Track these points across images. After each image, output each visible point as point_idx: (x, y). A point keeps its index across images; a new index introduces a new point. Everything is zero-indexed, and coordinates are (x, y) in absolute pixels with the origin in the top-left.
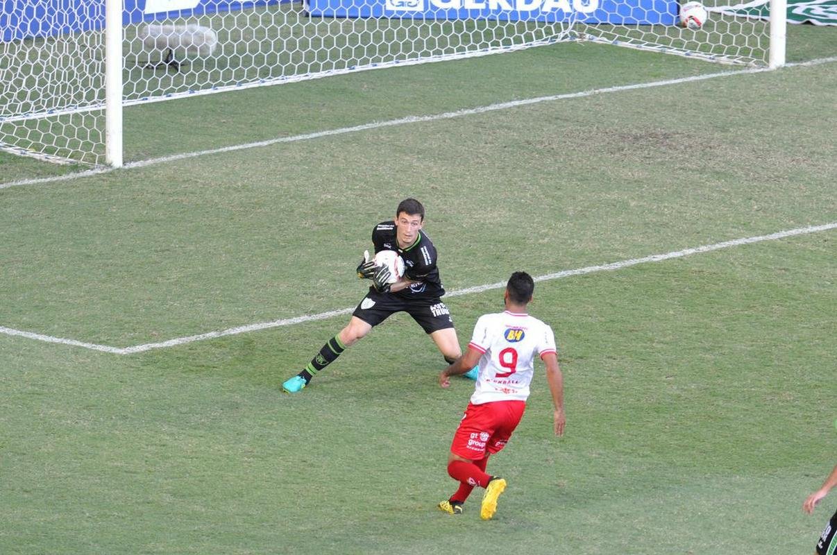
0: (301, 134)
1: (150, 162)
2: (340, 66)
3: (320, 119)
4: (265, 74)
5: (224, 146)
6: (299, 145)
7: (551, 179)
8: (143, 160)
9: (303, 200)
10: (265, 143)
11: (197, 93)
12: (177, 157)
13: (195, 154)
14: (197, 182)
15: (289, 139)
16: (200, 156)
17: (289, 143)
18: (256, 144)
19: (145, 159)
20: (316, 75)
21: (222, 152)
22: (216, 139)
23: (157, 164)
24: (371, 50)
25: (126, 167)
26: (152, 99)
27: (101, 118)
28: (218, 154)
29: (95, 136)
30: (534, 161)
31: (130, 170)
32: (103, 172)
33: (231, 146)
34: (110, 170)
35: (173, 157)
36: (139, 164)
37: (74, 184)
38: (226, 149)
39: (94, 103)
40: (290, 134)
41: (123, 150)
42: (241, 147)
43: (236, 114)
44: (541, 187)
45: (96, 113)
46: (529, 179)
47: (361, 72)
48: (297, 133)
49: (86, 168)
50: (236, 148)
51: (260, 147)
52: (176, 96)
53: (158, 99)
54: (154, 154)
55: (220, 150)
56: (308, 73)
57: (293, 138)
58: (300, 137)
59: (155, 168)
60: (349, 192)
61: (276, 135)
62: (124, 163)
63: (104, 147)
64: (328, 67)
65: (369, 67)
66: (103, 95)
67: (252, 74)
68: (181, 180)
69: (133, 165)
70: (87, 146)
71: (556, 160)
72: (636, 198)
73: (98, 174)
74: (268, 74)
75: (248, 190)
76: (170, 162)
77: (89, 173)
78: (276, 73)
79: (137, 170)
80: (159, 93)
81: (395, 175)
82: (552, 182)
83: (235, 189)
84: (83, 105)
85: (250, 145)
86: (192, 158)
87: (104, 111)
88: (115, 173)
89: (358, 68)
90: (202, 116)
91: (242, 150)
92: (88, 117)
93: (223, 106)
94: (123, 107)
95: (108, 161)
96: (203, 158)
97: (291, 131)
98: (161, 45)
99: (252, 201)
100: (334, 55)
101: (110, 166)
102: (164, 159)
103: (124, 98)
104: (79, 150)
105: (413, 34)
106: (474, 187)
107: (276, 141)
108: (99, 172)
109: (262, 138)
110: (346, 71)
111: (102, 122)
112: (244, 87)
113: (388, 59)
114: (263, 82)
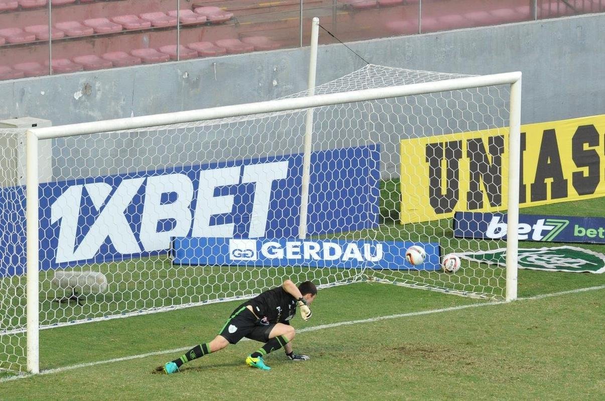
0: (168, 349)
1: (59, 370)
2: (195, 300)
3: (182, 338)
4: (140, 305)
5: (113, 358)
6: (166, 357)
7: (349, 381)
8: (54, 368)
9: (169, 397)
10: (142, 356)
11: (93, 320)
12: (79, 366)
13: (91, 364)
14: (93, 384)
15: (159, 353)
16: (95, 365)
17: (159, 356)
18: (136, 357)
19: (55, 368)
20: (178, 307)
21: (111, 362)
22: (107, 353)
23: (64, 371)
24: (217, 289)
25: (42, 374)
26: (60, 325)
27: (23, 338)
28: (108, 364)
29: (19, 351)
30: (336, 368)
31: (44, 376)
32: (25, 377)
33: (118, 358)
34: (30, 376)
35: (76, 366)
36: (51, 371)
37: (4, 386)
38: (114, 360)
39: (19, 327)
40: (160, 349)
41: (40, 361)
42: (125, 358)
43: (122, 335)
44: (342, 387)
45: (20, 335)
46: (333, 381)
47: (212, 304)
48: (166, 349)
49: (12, 374)
50: (121, 359)
51: (138, 358)
52: (78, 322)
53: (64, 324)
54: (63, 364)
55: (110, 361)
56: (172, 305)
57: (163, 352)
58: (167, 352)
59: (61, 374)
60: (203, 391)
61: (150, 350)
62: (40, 371)
63: (25, 359)
64: (186, 301)
65: (217, 301)
66: (24, 321)
67: (131, 306)
68: (81, 382)
69: (47, 372)
70: (13, 358)
71: (352, 368)
72: (410, 395)
73: (21, 378)
74: (143, 306)
75: (130, 390)
76: (73, 370)
77: (14, 378)
78: (149, 305)
79: (50, 375)
80: (64, 320)
81: (236, 378)
82: (349, 383)
83: (120, 389)
84: (10, 329)
85: (131, 358)
86: (90, 367)
87: (26, 333)
88: (33, 378)
89: (209, 302)
90: (97, 337)
91: (125, 361)
92: (14, 338)
93: (112, 329)
94: (39, 330)
95: (28, 370)
96: (97, 367)
97: (161, 348)
98: (64, 285)
99: (133, 397)
100: (190, 292)
101: (30, 373)
102: (69, 368)
103: (40, 324)
104: (7, 361)
105: (247, 276)
106: (293, 386)
107: (150, 354)
108: (23, 377)
109: (140, 352)
110: (200, 303)
111: (24, 341)
112: (127, 315)
113: (230, 295)
114: (141, 312)
